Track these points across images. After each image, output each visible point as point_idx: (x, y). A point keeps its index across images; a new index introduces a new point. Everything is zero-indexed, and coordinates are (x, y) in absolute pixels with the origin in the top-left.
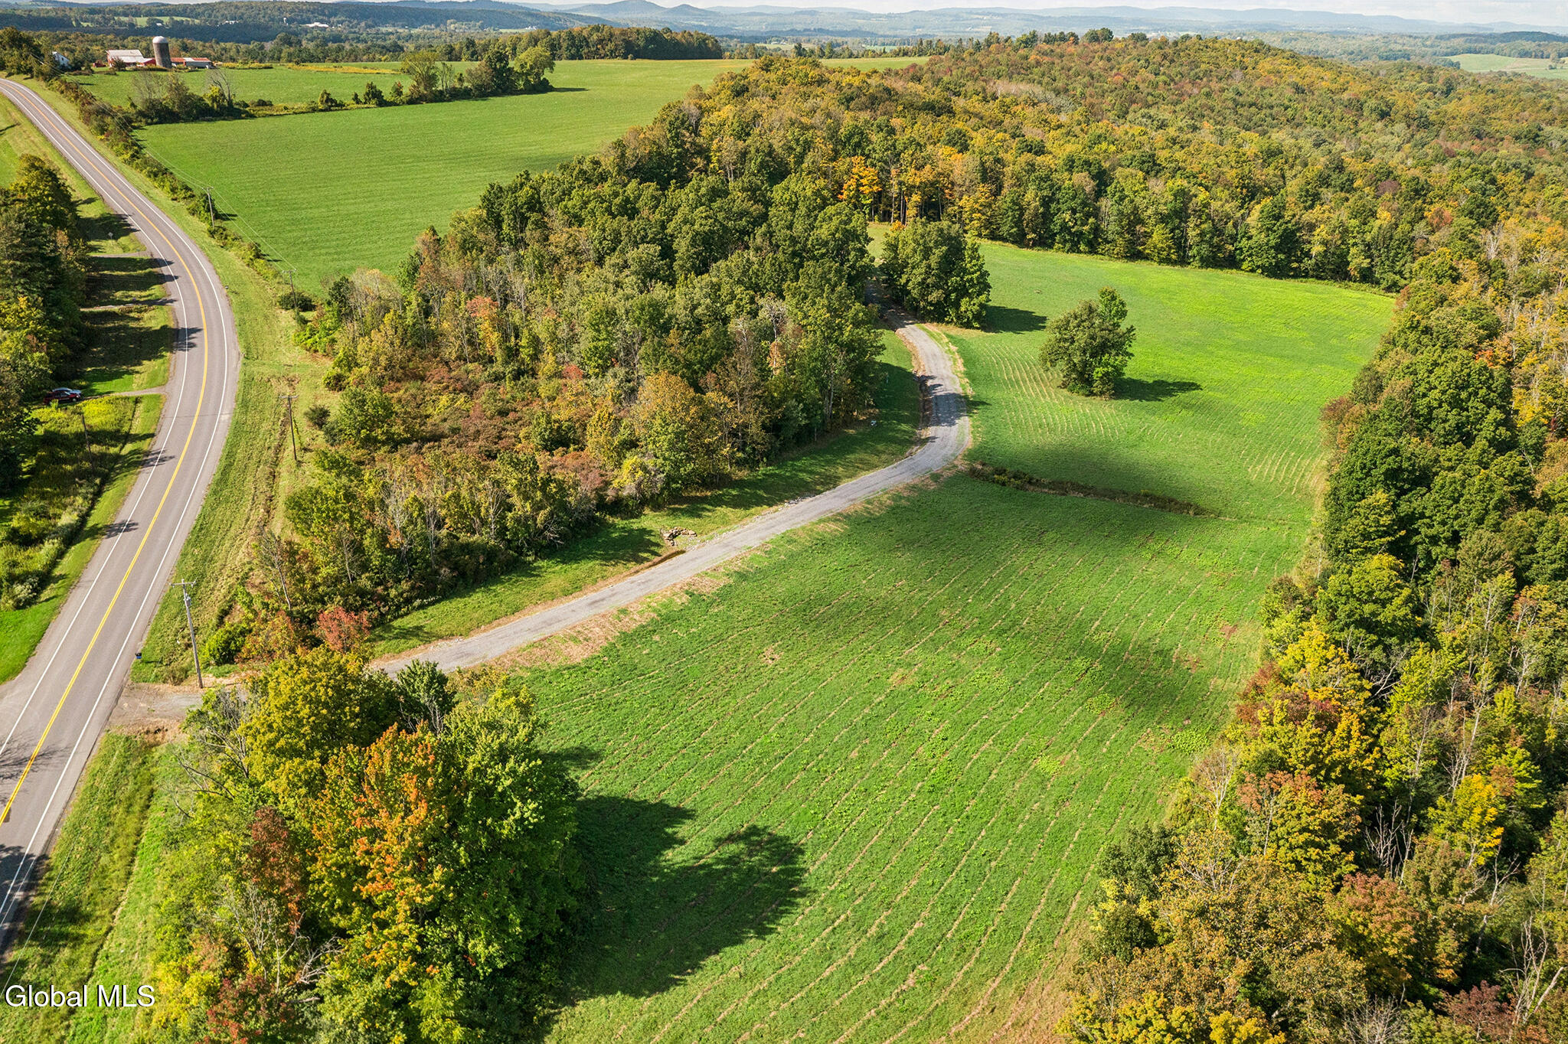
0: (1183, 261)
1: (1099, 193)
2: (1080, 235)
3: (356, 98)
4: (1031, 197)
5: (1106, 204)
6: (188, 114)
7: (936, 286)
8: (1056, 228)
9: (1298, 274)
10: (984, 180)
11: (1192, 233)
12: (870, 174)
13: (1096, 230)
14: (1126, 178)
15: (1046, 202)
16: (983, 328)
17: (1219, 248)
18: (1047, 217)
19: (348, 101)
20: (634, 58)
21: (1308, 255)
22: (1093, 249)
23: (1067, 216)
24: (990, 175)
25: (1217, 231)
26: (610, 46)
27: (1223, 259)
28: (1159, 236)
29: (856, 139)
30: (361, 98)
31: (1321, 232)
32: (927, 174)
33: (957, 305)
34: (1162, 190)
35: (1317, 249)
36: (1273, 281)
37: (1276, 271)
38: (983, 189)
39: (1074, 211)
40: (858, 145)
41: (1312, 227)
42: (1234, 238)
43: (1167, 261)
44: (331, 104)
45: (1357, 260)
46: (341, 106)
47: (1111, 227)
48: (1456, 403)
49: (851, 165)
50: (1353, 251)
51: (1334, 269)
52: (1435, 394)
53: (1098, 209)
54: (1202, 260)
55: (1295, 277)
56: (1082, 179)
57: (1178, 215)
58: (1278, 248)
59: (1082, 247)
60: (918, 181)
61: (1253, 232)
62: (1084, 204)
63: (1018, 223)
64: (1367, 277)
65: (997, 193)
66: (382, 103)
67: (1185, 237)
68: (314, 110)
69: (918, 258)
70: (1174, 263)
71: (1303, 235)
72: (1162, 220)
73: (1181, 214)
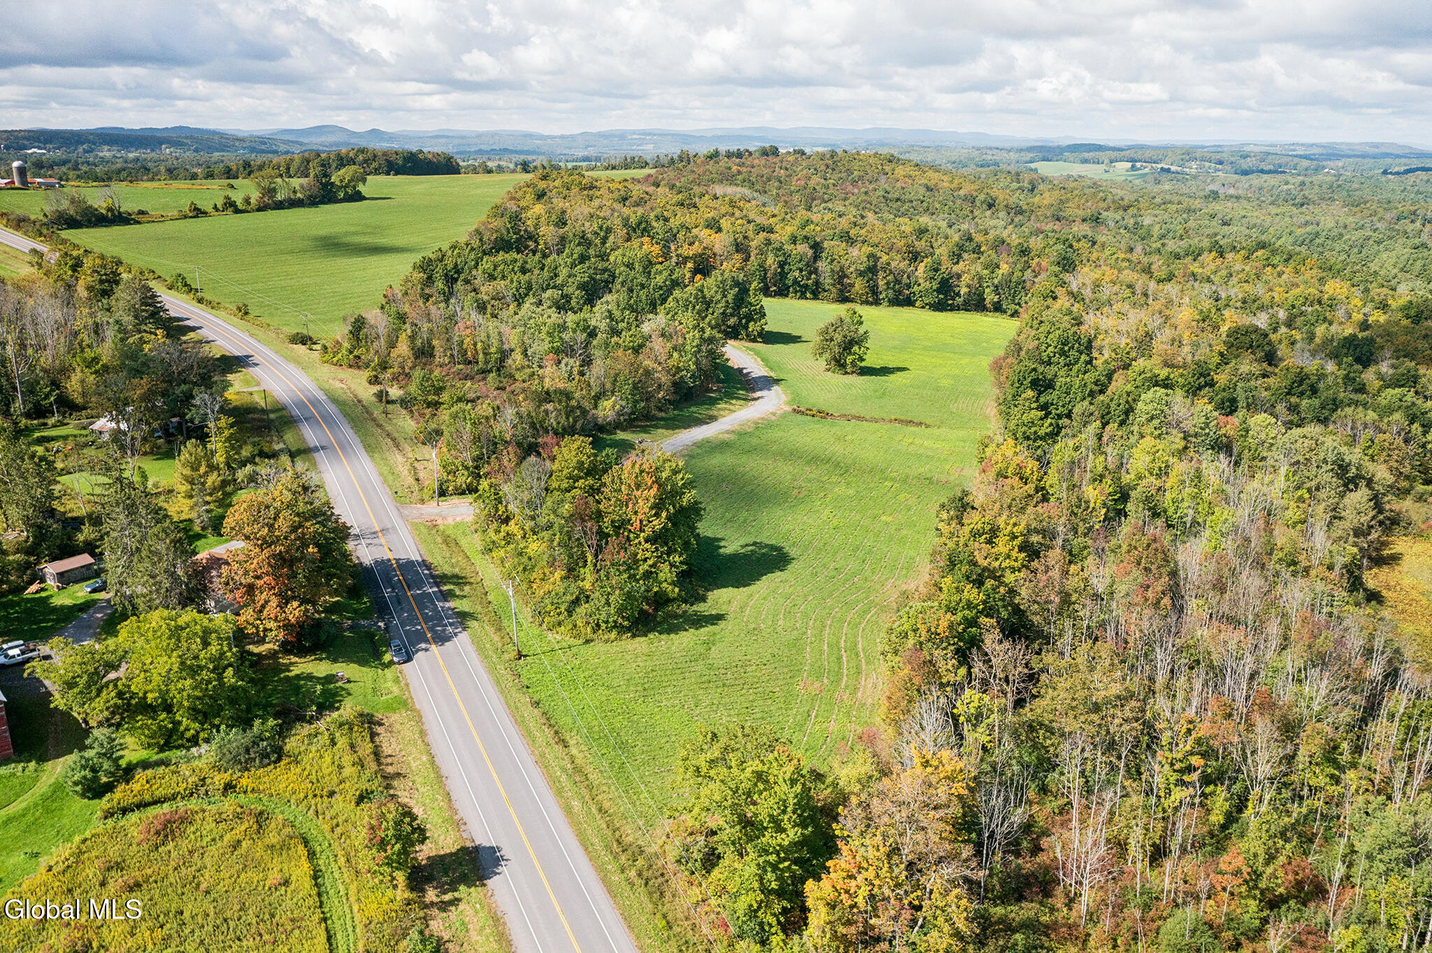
0: (877, 302)
1: (816, 258)
2: (806, 286)
3: (215, 207)
4: (771, 261)
5: (822, 265)
6: (89, 221)
7: (732, 315)
8: (790, 283)
9: (953, 309)
10: (737, 251)
11: (881, 283)
13: (817, 283)
14: (833, 246)
15: (782, 265)
16: (764, 342)
17: (900, 292)
18: (783, 275)
19: (209, 209)
20: (396, 174)
21: (958, 294)
22: (816, 296)
23: (797, 274)
24: (740, 248)
25: (897, 281)
26: (375, 165)
27: (903, 300)
28: (859, 286)
29: (643, 225)
30: (219, 206)
31: (966, 279)
32: (696, 249)
33: (746, 328)
34: (858, 255)
35: (964, 290)
36: (937, 313)
37: (939, 307)
38: (738, 257)
39: (801, 270)
40: (644, 229)
41: (959, 276)
42: (909, 286)
43: (867, 303)
44: (198, 212)
45: (990, 297)
46: (205, 213)
47: (827, 281)
48: (1063, 353)
49: (643, 244)
50: (987, 291)
51: (976, 304)
52: (1051, 349)
53: (816, 269)
54: (889, 301)
55: (951, 310)
56: (803, 249)
57: (871, 271)
58: (939, 291)
59: (808, 295)
60: (691, 253)
61: (921, 281)
62: (808, 265)
63: (763, 280)
64: (998, 308)
65: (747, 259)
66: (237, 211)
67: (876, 286)
68: (185, 217)
69: (719, 297)
70: (871, 304)
71: (954, 281)
72: (860, 275)
73: (872, 270)
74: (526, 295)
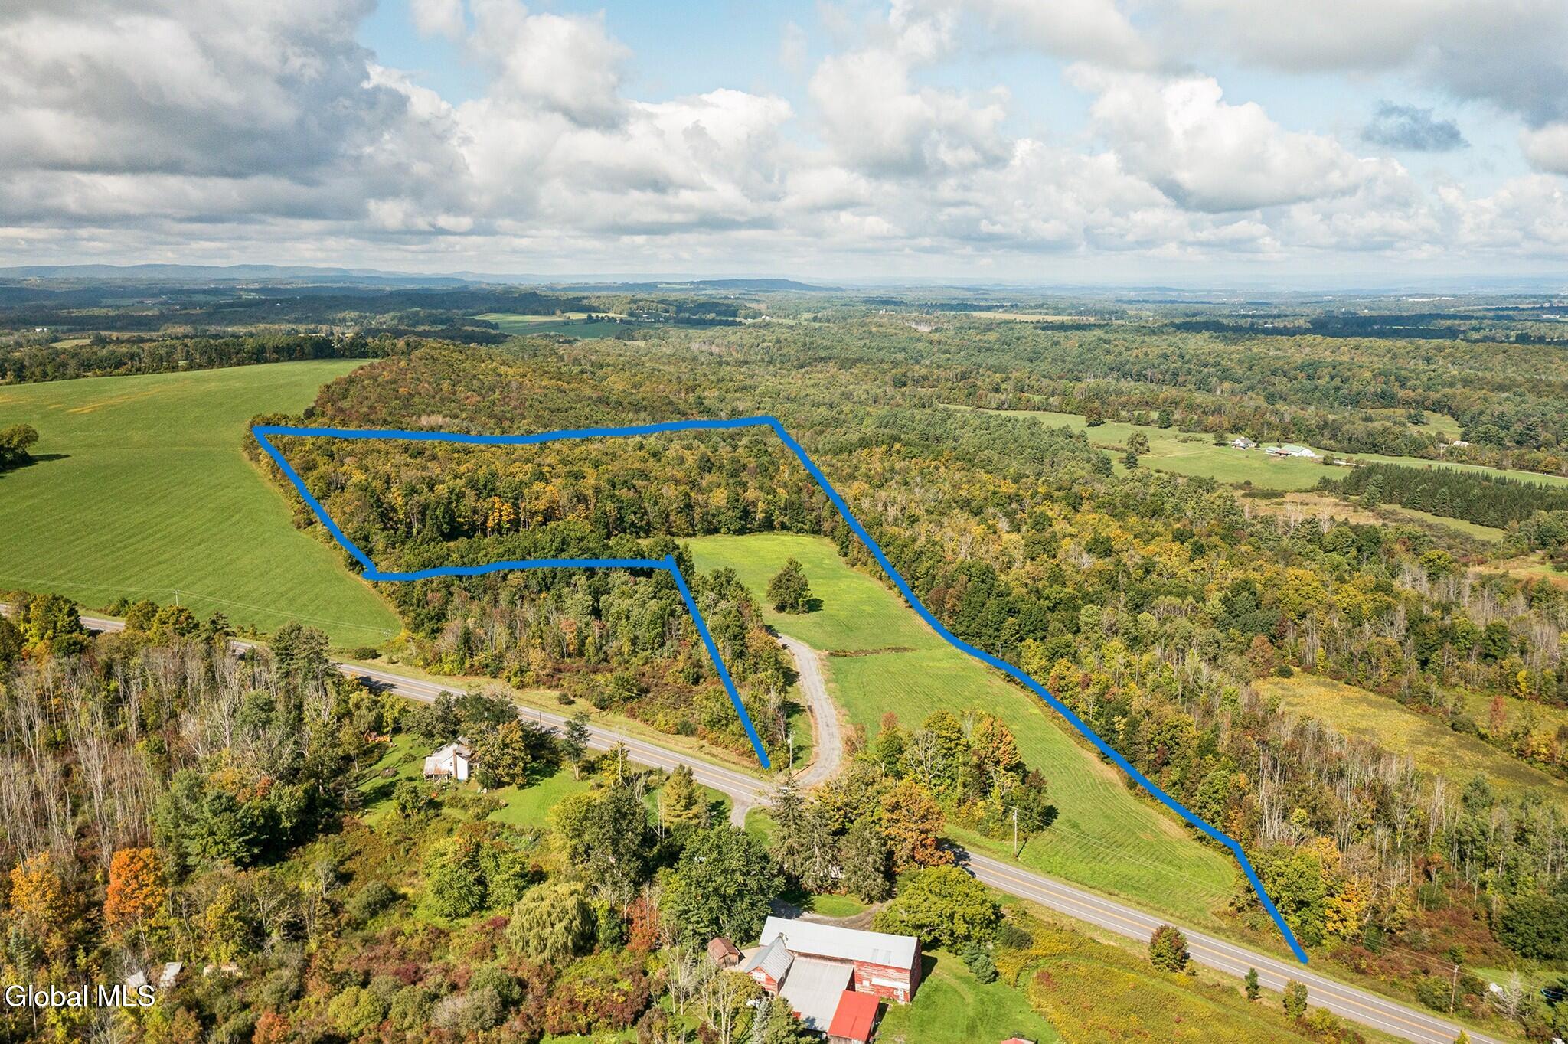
0: (695, 535)
2: (640, 528)
4: (610, 507)
5: (649, 507)
8: (628, 526)
9: (751, 531)
10: (578, 502)
11: (697, 517)
12: (507, 508)
13: (649, 523)
15: (619, 510)
17: (710, 523)
18: (621, 519)
21: (754, 519)
23: (633, 517)
24: (579, 498)
25: (708, 514)
27: (713, 531)
28: (680, 521)
31: (758, 505)
32: (544, 503)
35: (758, 515)
36: (739, 537)
37: (742, 531)
38: (581, 507)
39: (635, 513)
41: (754, 504)
42: (715, 516)
43: (688, 535)
45: (778, 518)
47: (656, 520)
49: (494, 503)
50: (775, 513)
51: (768, 525)
53: (646, 511)
54: (704, 531)
55: (749, 533)
57: (687, 507)
58: (741, 518)
59: (642, 534)
60: (541, 508)
64: (784, 527)
65: (587, 508)
67: (693, 519)
70: (691, 535)
71: (751, 509)
72: (680, 512)
73: (689, 507)
74: (552, 583)
